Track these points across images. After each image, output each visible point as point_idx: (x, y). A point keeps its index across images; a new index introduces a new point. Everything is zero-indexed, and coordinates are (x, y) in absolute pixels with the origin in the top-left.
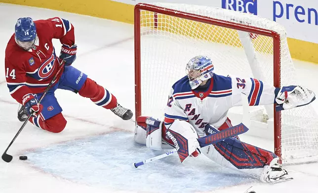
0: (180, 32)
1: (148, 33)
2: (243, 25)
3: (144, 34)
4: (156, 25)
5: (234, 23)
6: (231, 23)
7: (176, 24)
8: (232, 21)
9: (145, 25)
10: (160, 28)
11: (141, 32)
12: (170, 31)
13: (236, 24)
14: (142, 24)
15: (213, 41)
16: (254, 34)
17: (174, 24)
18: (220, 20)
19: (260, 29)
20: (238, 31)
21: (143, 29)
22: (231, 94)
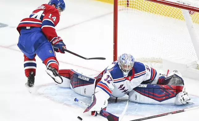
0: (144, 10)
1: (123, 10)
2: (185, 5)
3: (120, 10)
4: (128, 4)
5: (179, 4)
6: (177, 4)
7: (141, 4)
8: (178, 3)
9: (121, 5)
10: (130, 7)
11: (118, 9)
12: (137, 8)
13: (180, 4)
14: (119, 3)
15: (165, 15)
16: (192, 12)
17: (140, 4)
18: (170, 2)
19: (196, 8)
20: (181, 9)
21: (119, 7)
22: (145, 73)
